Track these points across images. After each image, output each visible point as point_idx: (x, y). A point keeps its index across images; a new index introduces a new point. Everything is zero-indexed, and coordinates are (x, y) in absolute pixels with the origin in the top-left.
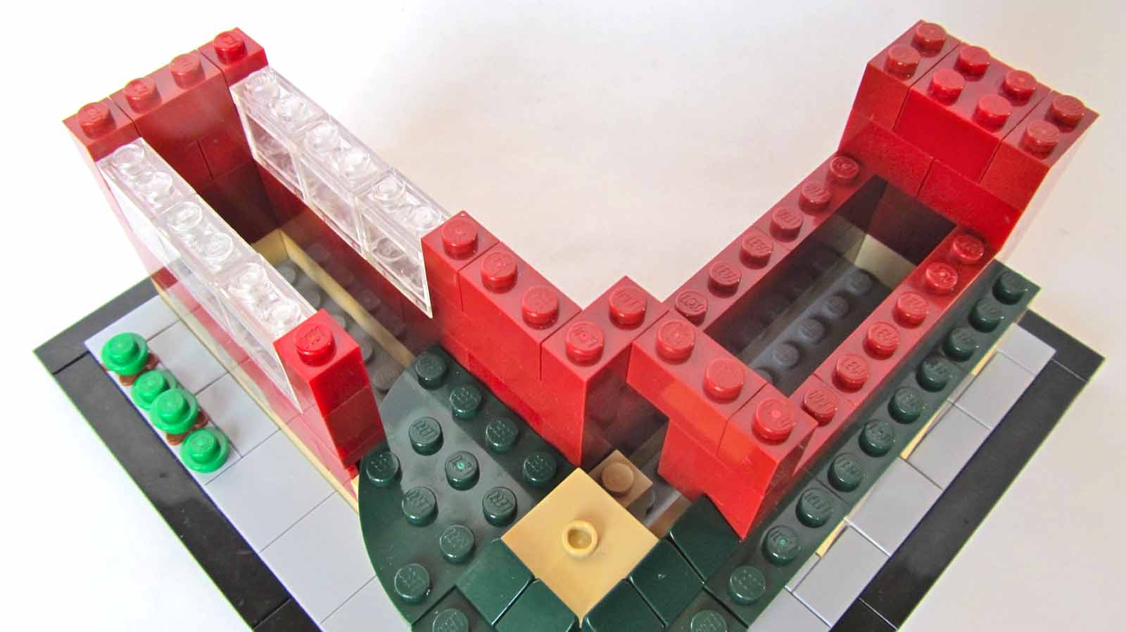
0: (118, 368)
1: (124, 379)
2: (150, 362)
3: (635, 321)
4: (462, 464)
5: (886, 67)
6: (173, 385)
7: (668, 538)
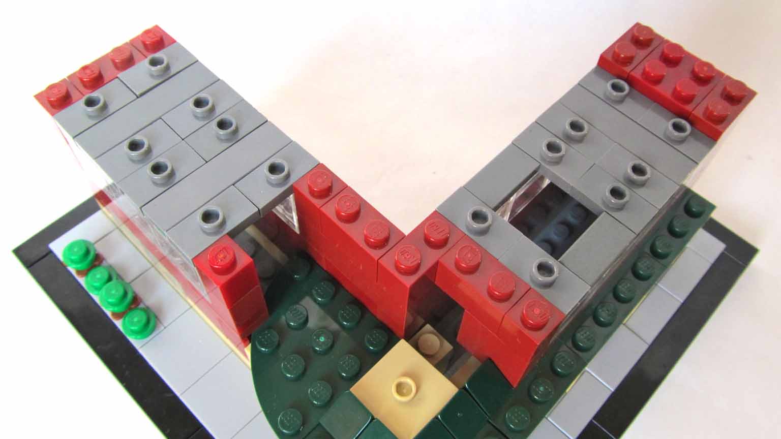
0: (74, 266)
1: (80, 273)
2: (98, 260)
3: (441, 244)
4: (323, 338)
5: (613, 57)
6: (114, 278)
7: (464, 388)
